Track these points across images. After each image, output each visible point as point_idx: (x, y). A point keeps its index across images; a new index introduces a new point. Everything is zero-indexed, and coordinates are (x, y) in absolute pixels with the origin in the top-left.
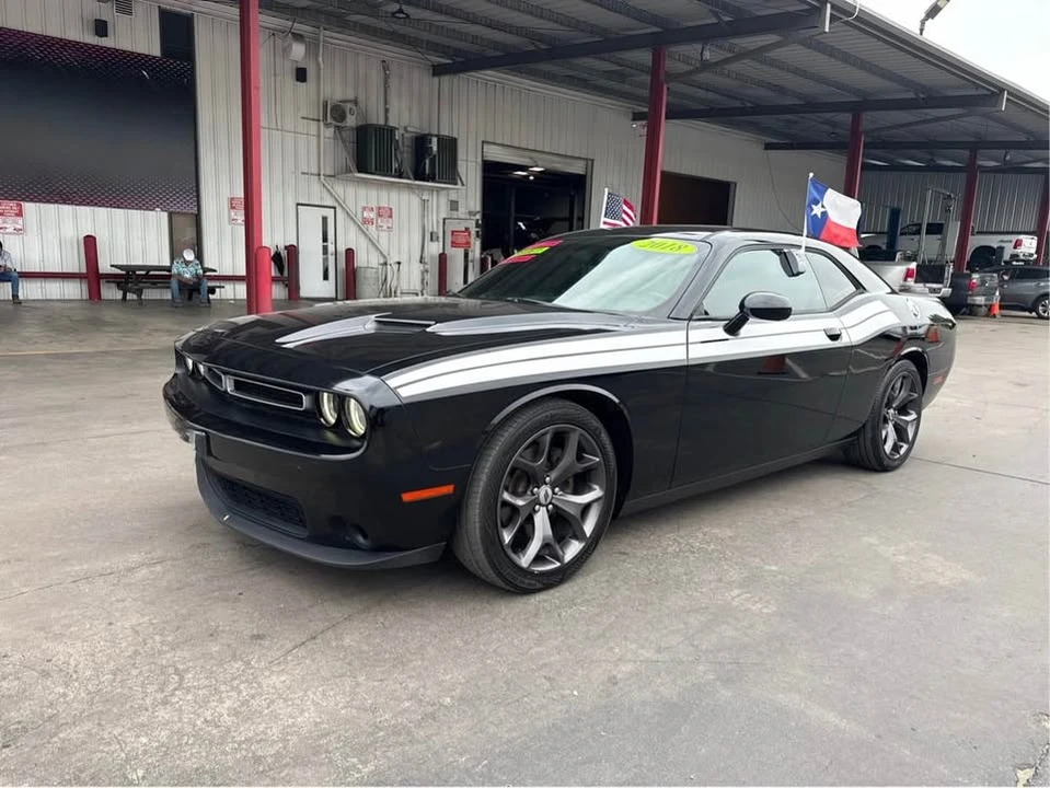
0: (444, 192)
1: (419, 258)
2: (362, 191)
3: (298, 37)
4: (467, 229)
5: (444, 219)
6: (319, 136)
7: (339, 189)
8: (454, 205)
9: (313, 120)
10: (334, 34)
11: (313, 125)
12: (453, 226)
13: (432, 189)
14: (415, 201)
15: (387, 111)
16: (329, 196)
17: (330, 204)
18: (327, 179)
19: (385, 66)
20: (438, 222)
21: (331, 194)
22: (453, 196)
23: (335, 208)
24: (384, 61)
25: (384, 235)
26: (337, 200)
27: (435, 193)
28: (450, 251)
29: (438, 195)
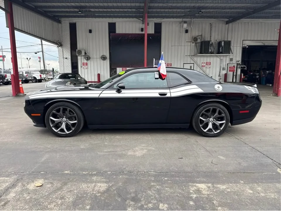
0: (229, 56)
1: (218, 75)
2: (202, 59)
3: (185, 22)
4: (234, 66)
5: (228, 64)
6: (191, 46)
7: (195, 59)
8: (231, 60)
9: (189, 42)
10: (196, 19)
11: (189, 43)
12: (230, 65)
13: (224, 56)
14: (218, 59)
15: (211, 36)
16: (192, 61)
17: (193, 63)
18: (192, 56)
19: (211, 25)
20: (225, 65)
21: (193, 60)
22: (231, 57)
23: (194, 64)
24: (210, 23)
25: (208, 70)
26: (194, 62)
27: (225, 57)
28: (229, 72)
29: (226, 58)
